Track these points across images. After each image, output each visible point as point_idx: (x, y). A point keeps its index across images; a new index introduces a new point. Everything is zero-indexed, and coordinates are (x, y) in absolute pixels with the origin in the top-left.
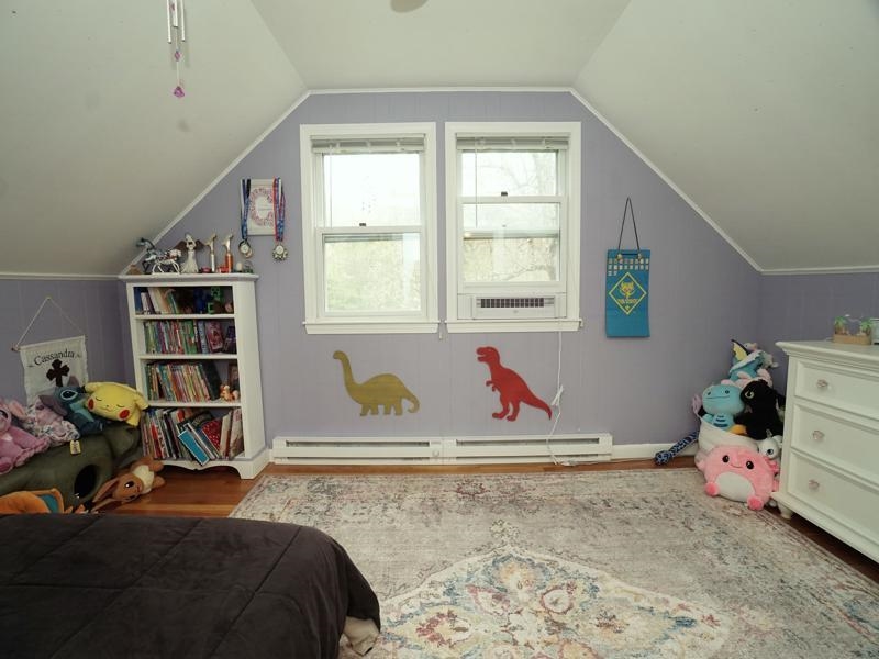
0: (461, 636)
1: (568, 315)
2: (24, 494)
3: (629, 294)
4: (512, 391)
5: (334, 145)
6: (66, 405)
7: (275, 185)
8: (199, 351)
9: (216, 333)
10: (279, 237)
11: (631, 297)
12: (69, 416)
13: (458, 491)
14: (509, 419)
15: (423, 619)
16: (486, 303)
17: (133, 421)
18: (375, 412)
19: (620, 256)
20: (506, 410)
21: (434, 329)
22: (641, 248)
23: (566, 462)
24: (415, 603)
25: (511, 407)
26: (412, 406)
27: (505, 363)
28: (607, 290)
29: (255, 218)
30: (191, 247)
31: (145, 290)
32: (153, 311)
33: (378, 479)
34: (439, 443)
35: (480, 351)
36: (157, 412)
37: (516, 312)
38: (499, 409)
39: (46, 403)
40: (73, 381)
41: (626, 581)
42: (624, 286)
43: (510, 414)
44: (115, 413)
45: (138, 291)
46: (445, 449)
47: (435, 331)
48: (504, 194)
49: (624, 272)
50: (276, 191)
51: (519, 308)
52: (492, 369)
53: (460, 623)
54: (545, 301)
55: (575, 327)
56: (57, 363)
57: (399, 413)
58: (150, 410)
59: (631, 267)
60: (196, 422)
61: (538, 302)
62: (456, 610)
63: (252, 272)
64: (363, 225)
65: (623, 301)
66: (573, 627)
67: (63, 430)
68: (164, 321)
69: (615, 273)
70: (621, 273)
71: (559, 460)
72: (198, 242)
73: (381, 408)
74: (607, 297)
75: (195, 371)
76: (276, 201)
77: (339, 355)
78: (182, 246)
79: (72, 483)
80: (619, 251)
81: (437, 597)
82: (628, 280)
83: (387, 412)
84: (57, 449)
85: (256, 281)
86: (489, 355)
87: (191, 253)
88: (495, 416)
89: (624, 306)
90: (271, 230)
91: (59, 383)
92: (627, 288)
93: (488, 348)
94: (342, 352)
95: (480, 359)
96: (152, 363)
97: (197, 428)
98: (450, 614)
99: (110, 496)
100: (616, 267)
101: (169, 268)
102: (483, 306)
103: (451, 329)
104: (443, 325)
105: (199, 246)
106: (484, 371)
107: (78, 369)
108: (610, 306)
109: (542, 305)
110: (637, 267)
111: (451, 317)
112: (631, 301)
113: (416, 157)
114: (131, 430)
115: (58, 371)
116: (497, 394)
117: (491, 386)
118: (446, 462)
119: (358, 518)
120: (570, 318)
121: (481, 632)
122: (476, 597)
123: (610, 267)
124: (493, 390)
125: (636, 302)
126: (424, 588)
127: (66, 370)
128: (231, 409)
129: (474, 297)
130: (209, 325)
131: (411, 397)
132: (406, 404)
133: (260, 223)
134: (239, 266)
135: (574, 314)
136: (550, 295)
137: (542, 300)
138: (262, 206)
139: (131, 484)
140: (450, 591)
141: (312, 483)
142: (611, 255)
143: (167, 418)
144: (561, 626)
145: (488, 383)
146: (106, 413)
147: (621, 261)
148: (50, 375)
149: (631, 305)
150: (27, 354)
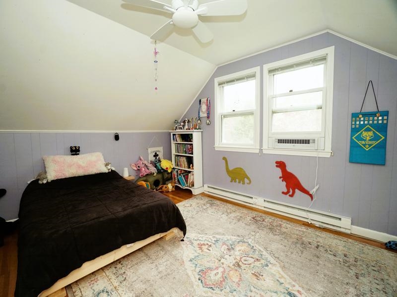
0: (207, 251)
1: (324, 148)
2: (143, 182)
3: (368, 138)
4: (292, 183)
5: (224, 83)
6: (155, 164)
7: (207, 100)
8: (186, 153)
9: (190, 148)
10: (208, 117)
11: (370, 140)
12: (156, 167)
13: (253, 218)
14: (290, 196)
15: (202, 243)
16: (280, 141)
17: (169, 171)
18: (235, 182)
19: (361, 116)
20: (288, 192)
21: (258, 151)
22: (379, 111)
23: (317, 224)
24: (204, 239)
25: (291, 191)
26: (248, 182)
27: (289, 169)
28: (352, 136)
29: (202, 111)
30: (186, 122)
31: (175, 135)
32: (176, 141)
33: (229, 206)
34: (257, 199)
35: (277, 162)
36: (176, 170)
37: (294, 146)
38: (286, 191)
39: (152, 163)
40: (159, 158)
41: (283, 271)
42: (365, 134)
43: (291, 193)
44: (164, 168)
45: (174, 135)
46: (259, 202)
47: (258, 152)
48: (291, 91)
49: (364, 125)
50: (207, 102)
51: (297, 144)
52: (282, 171)
53: (210, 249)
54: (310, 141)
55: (328, 155)
56: (156, 153)
57: (244, 183)
58: (174, 168)
59: (371, 122)
60: (184, 174)
61: (307, 142)
62: (213, 245)
63: (200, 129)
64: (234, 111)
65: (363, 142)
66: (243, 269)
67: (153, 170)
68: (179, 144)
69: (357, 126)
70: (361, 126)
71: (313, 222)
72: (188, 120)
73: (237, 180)
74: (352, 139)
75: (185, 159)
76: (207, 105)
77: (224, 158)
78: (184, 122)
79: (153, 183)
80: (361, 113)
81: (212, 240)
82: (368, 130)
83: (239, 182)
84: (152, 174)
85: (202, 132)
86: (281, 165)
87: (187, 124)
88: (283, 193)
89: (364, 145)
90: (206, 115)
91: (156, 158)
92: (367, 135)
93: (281, 162)
94: (225, 157)
95: (277, 166)
96: (176, 156)
97: (184, 176)
98: (210, 246)
99: (161, 189)
100: (358, 123)
101: (181, 128)
102: (279, 143)
103: (264, 152)
104: (261, 150)
105: (189, 122)
106: (279, 172)
107: (161, 155)
108: (353, 145)
109: (309, 143)
110: (375, 122)
111: (265, 146)
112: (370, 143)
113: (255, 80)
114: (168, 173)
115: (156, 155)
116: (284, 183)
117: (282, 179)
118: (260, 208)
119: (213, 213)
120: (326, 150)
121: (214, 253)
122: (222, 246)
123: (353, 123)
124: (283, 181)
125: (375, 143)
126: (211, 237)
127: (158, 155)
128: (191, 172)
129: (274, 138)
130: (188, 145)
131: (248, 178)
132: (246, 181)
133: (204, 113)
134: (197, 128)
135: (328, 148)
136: (314, 138)
137: (309, 141)
138: (204, 107)
139: (166, 187)
140: (217, 241)
141: (209, 201)
142: (355, 116)
143: (177, 171)
144: (239, 266)
145: (280, 178)
146: (163, 167)
147: (362, 119)
148: (154, 156)
149: (370, 145)
150: (150, 150)
